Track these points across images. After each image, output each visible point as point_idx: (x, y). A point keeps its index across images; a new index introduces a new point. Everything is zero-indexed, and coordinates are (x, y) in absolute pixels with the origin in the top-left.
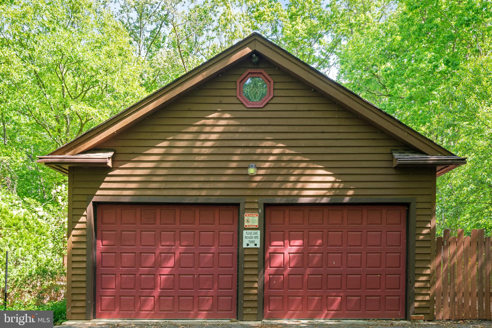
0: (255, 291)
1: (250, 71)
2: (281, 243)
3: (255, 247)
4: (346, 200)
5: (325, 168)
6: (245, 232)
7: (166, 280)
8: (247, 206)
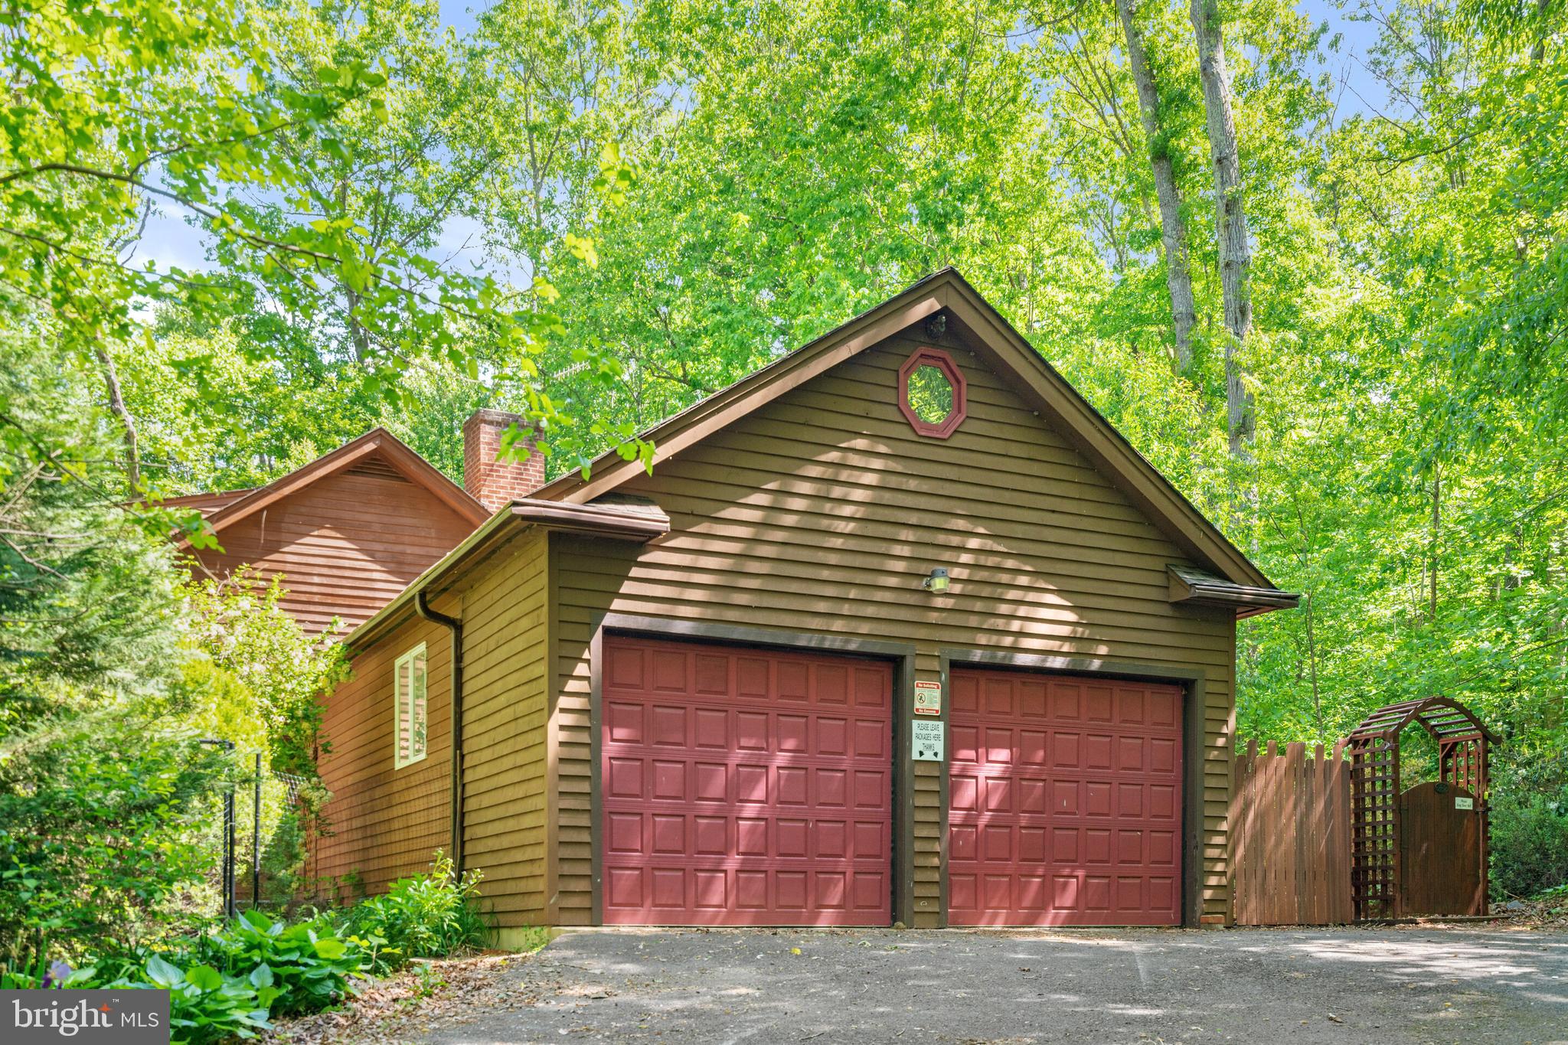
0: (936, 861)
1: (923, 350)
2: (971, 754)
3: (934, 759)
4: (1096, 665)
5: (1059, 592)
6: (915, 723)
7: (752, 831)
8: (921, 664)
